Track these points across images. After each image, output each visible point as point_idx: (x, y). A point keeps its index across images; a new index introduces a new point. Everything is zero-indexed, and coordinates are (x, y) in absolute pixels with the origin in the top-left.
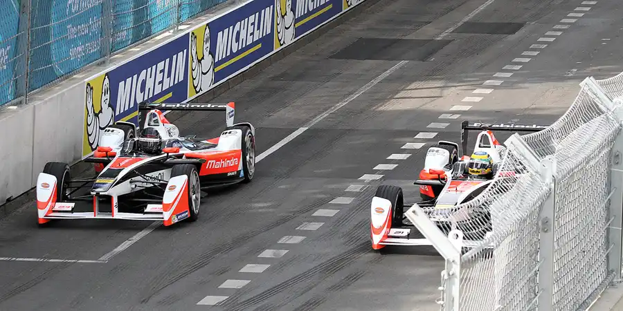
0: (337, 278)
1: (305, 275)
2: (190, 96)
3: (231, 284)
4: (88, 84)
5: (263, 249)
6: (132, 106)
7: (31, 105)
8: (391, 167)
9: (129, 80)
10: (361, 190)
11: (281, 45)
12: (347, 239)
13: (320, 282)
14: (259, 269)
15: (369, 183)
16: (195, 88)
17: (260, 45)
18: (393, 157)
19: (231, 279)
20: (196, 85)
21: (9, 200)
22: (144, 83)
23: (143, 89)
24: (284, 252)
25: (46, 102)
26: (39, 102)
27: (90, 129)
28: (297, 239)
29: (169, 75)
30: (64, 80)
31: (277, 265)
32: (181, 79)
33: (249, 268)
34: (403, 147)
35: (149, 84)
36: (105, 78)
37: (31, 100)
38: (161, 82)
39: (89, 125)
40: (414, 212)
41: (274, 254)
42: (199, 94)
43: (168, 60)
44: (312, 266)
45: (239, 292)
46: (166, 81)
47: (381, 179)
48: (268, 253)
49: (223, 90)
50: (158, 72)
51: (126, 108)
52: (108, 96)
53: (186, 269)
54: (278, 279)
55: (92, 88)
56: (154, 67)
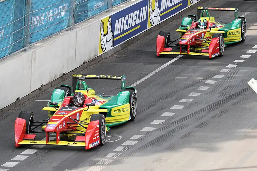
0: (216, 112)
1: (201, 111)
2: (148, 28)
3: (166, 114)
4: (102, 21)
5: (182, 99)
6: (121, 31)
7: (75, 31)
8: (242, 61)
9: (120, 19)
10: (227, 71)
11: (191, 4)
12: (221, 94)
13: (207, 114)
14: (180, 107)
15: (231, 68)
16: (151, 23)
17: (181, 4)
18: (242, 56)
19: (166, 112)
20: (151, 22)
21: (64, 74)
22: (127, 21)
23: (127, 24)
24: (191, 100)
25: (82, 29)
26: (79, 29)
27: (102, 42)
28: (197, 94)
29: (139, 17)
30: (90, 19)
31: (188, 106)
32: (145, 19)
33: (175, 107)
34: (247, 52)
35: (130, 21)
36: (109, 18)
37: (75, 28)
38: (135, 20)
39: (102, 40)
40: (252, 82)
41: (187, 101)
42: (153, 26)
43: (138, 10)
44: (204, 107)
45: (170, 118)
46: (138, 20)
47: (237, 67)
48: (184, 100)
49: (164, 24)
50: (134, 16)
51: (119, 32)
52: (110, 27)
53: (146, 107)
54: (188, 113)
55: (103, 23)
56: (132, 13)
